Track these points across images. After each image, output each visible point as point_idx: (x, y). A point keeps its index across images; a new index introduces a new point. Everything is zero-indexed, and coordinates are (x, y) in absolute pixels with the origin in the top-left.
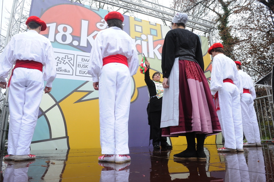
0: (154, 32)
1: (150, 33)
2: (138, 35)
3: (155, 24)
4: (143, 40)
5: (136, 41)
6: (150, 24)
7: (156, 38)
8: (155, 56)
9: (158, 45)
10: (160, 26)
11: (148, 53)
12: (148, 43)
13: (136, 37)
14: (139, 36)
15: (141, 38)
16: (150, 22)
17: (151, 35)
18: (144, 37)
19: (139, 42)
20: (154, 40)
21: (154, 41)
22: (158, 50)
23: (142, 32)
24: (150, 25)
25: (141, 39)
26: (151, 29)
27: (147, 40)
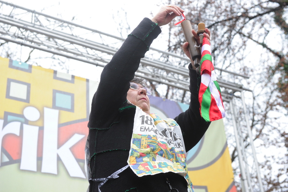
0: (63, 101)
1: (50, 104)
2: (14, 107)
3: (70, 79)
4: (27, 122)
5: (4, 125)
6: (55, 78)
7: (68, 117)
8: (62, 169)
9: (73, 135)
10: (85, 82)
11: (40, 158)
12: (41, 130)
13: (6, 114)
14: (18, 112)
15: (22, 116)
16: (55, 72)
17: (54, 107)
18: (31, 114)
19: (14, 128)
20: (63, 121)
21: (60, 126)
22: (72, 149)
23: (27, 100)
24: (55, 81)
25: (23, 120)
26: (55, 92)
27: (40, 123)
